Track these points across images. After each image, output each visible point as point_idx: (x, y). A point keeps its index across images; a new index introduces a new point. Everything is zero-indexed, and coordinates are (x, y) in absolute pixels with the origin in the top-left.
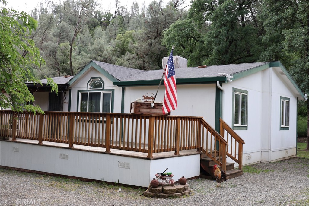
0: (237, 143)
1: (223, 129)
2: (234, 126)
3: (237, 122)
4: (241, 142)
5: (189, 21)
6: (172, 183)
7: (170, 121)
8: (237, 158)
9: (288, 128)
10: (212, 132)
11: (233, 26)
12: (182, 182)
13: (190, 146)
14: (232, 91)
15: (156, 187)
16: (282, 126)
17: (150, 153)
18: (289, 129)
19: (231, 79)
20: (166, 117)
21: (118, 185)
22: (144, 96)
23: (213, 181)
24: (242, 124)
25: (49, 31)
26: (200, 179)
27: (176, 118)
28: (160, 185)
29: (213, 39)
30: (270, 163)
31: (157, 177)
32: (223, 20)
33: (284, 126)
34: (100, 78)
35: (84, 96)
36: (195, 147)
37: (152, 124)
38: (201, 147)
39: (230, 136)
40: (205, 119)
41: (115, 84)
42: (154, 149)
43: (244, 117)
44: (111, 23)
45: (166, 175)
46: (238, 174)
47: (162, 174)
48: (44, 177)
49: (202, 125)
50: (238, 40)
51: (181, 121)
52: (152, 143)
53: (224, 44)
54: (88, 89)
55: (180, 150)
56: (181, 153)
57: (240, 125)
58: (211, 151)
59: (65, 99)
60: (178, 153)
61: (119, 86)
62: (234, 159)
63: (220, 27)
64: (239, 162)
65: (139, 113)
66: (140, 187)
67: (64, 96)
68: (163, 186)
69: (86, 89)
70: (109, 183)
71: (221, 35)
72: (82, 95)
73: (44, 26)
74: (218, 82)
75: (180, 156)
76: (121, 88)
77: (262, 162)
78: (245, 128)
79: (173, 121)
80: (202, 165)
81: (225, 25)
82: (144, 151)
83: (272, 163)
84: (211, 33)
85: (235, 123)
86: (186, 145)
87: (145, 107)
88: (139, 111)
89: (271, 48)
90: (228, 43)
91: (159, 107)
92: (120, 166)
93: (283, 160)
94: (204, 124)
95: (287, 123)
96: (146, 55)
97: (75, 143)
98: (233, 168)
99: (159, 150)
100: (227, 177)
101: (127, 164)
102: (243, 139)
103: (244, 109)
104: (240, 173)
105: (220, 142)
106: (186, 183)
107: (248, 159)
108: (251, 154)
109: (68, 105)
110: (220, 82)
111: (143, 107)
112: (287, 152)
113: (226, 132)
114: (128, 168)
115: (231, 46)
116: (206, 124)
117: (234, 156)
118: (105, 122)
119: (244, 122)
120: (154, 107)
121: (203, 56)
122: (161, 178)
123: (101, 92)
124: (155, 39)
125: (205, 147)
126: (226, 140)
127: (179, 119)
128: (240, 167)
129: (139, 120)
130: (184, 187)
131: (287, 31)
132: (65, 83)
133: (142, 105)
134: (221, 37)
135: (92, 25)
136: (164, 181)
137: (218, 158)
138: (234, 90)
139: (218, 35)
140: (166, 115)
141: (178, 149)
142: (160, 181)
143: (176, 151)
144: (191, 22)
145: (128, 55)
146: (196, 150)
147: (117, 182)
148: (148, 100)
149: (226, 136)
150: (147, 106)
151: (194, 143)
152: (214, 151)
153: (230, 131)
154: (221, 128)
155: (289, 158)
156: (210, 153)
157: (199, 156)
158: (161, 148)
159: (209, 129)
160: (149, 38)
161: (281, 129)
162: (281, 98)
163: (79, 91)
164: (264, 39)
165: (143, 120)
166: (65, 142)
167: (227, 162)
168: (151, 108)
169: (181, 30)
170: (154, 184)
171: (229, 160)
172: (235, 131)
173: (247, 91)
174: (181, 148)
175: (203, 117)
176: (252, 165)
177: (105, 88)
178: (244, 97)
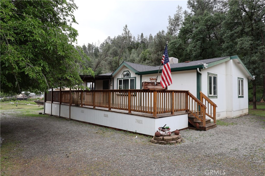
0: (212, 107)
1: (202, 98)
2: (209, 96)
3: (211, 93)
4: (215, 106)
5: (178, 40)
6: (169, 134)
7: (168, 93)
8: (212, 116)
9: (243, 96)
10: (195, 100)
11: (204, 41)
12: (176, 133)
13: (181, 109)
14: (207, 74)
15: (159, 137)
16: (239, 95)
17: (155, 114)
18: (243, 98)
19: (206, 66)
20: (165, 91)
21: (136, 133)
22: (150, 78)
23: (197, 131)
24: (214, 95)
25: (109, 52)
26: (188, 129)
27: (171, 92)
28: (161, 135)
29: (192, 48)
30: (233, 118)
31: (159, 130)
32: (198, 38)
33: (241, 95)
34: (128, 71)
35: (120, 82)
36: (185, 109)
37: (156, 95)
38: (188, 109)
39: (207, 102)
40: (191, 92)
41: (136, 74)
42: (157, 111)
43: (215, 90)
44: (139, 47)
45: (165, 128)
46: (214, 126)
47: (163, 128)
48: (95, 127)
49: (189, 96)
50: (207, 48)
51: (175, 93)
52: (156, 108)
53: (199, 51)
54: (122, 77)
55: (175, 111)
56: (175, 113)
57: (212, 95)
58: (195, 112)
59: (111, 83)
60: (174, 113)
61: (139, 75)
62: (210, 117)
63: (197, 41)
64: (214, 118)
65: (147, 89)
66: (149, 135)
67: (110, 82)
68: (163, 136)
69: (121, 78)
70: (130, 132)
71: (197, 46)
72: (120, 81)
73: (106, 50)
74: (198, 69)
75: (175, 115)
76: (140, 76)
77: (227, 117)
78: (216, 97)
79: (169, 93)
80: (189, 121)
81: (200, 40)
82: (151, 113)
83: (234, 118)
84: (191, 45)
85: (210, 94)
86: (179, 108)
87: (151, 85)
88: (147, 87)
89: (228, 51)
90: (202, 50)
91: (160, 85)
92: (137, 122)
93: (240, 116)
94: (190, 95)
95: (242, 94)
96: (156, 60)
97: (112, 108)
98: (210, 122)
99: (161, 112)
100: (207, 129)
101: (141, 121)
102: (216, 104)
103: (215, 85)
104: (215, 126)
105: (201, 107)
106: (179, 134)
107: (219, 116)
108: (220, 113)
109: (112, 86)
110: (199, 68)
111: (149, 85)
112: (243, 111)
113: (204, 100)
114: (142, 123)
115: (203, 52)
116: (191, 95)
117: (210, 115)
118: (127, 95)
119: (215, 93)
120: (157, 85)
121: (187, 58)
122: (162, 130)
123: (129, 79)
124: (160, 52)
125: (191, 109)
126: (205, 104)
127: (173, 92)
128: (214, 122)
129: (147, 93)
130: (178, 137)
131: (239, 40)
132: (110, 75)
133: (148, 84)
134: (197, 47)
135: (130, 49)
136: (164, 133)
137: (200, 116)
138: (208, 73)
139: (196, 46)
140: (165, 90)
141: (173, 111)
142: (162, 133)
143: (172, 112)
144: (179, 41)
145: (147, 61)
146: (185, 111)
147: (135, 132)
148: (153, 81)
149: (204, 102)
150: (152, 84)
151: (183, 107)
152: (197, 112)
153: (207, 99)
154: (201, 97)
155: (244, 115)
156: (194, 113)
157: (187, 115)
158: (162, 111)
159: (193, 98)
160: (157, 51)
161: (238, 98)
162: (238, 78)
163: (117, 79)
164: (224, 46)
165: (150, 93)
166: (106, 107)
167: (206, 118)
168: (155, 85)
169: (174, 45)
170: (157, 135)
171: (207, 118)
172: (211, 99)
173: (217, 75)
174: (175, 110)
175: (189, 91)
176: (221, 120)
177: (131, 77)
178: (215, 78)
